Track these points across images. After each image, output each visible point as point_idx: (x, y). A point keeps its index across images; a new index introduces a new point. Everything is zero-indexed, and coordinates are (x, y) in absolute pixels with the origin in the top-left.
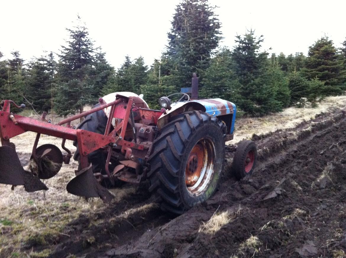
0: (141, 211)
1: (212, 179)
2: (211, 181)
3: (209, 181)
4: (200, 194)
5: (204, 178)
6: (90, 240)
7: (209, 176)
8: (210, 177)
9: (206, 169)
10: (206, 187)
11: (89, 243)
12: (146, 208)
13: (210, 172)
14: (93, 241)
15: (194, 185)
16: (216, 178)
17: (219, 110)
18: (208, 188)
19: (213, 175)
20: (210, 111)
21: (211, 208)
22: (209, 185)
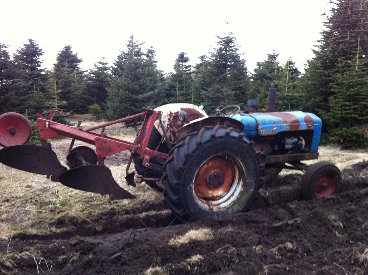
0: (160, 215)
1: (240, 197)
2: (238, 199)
3: (235, 198)
4: (220, 210)
5: (233, 195)
6: (98, 228)
7: (236, 194)
8: (238, 195)
9: (237, 186)
10: (230, 204)
11: (97, 230)
12: (166, 213)
13: (240, 189)
14: (100, 229)
15: (218, 200)
16: (246, 197)
17: (286, 125)
18: (233, 205)
19: (241, 193)
20: (268, 126)
21: (215, 225)
22: (234, 203)
